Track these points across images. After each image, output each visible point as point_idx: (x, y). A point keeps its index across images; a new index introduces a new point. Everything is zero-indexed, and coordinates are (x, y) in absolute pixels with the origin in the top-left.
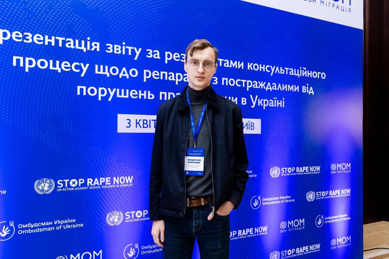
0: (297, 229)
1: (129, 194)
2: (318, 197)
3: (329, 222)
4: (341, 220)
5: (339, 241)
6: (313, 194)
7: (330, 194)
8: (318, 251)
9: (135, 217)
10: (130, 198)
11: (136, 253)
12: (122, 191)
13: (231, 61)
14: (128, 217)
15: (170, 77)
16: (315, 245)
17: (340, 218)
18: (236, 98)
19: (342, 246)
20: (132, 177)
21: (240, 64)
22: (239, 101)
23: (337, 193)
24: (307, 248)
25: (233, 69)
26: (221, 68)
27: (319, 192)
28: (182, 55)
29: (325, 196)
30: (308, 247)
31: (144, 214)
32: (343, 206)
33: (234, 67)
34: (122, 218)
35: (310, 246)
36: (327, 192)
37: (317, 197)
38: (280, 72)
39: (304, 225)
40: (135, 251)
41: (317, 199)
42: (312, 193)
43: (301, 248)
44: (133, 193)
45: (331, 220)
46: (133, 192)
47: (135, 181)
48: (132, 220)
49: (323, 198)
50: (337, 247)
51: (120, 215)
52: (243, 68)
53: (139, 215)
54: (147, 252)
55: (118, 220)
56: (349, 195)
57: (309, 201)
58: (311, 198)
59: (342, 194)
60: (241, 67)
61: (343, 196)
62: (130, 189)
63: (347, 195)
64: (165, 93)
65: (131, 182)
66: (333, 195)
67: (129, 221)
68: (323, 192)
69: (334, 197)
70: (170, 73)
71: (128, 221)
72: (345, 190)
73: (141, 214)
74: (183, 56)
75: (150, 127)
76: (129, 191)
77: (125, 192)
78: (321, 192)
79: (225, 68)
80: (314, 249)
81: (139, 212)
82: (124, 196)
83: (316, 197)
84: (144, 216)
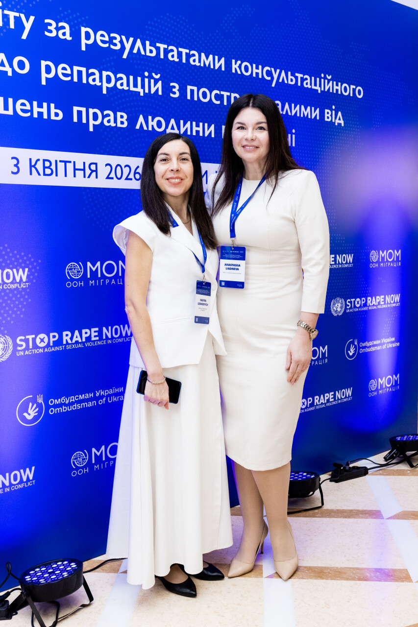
0: (316, 363)
1: (22, 303)
2: (350, 309)
3: (367, 350)
4: (384, 347)
5: (382, 383)
6: (342, 304)
7: (369, 302)
8: (349, 401)
9: (35, 346)
10: (23, 310)
11: (40, 412)
12: (8, 296)
13: (203, 55)
14: (21, 346)
15: (91, 79)
16: (344, 390)
17: (384, 344)
18: (213, 126)
19: (386, 390)
20: (27, 270)
21: (219, 60)
22: (218, 131)
23: (379, 301)
24: (332, 395)
25: (206, 69)
26: (185, 66)
27: (352, 300)
28: (112, 35)
29: (360, 306)
30: (333, 393)
31: (52, 340)
32: (389, 324)
33: (207, 66)
34: (11, 347)
35: (337, 392)
36: (364, 299)
37: (348, 307)
38: (288, 82)
39: (326, 356)
40: (37, 409)
41: (348, 311)
42: (340, 301)
43: (322, 396)
44: (30, 300)
45: (370, 347)
46: (28, 298)
47: (31, 277)
48: (30, 352)
49: (357, 310)
50: (378, 393)
51: (6, 342)
52: (223, 69)
53: (42, 343)
54: (60, 410)
55: (3, 352)
56: (398, 305)
57: (335, 315)
58: (339, 309)
59: (387, 303)
60: (220, 66)
61: (389, 305)
62: (23, 293)
63: (394, 305)
64: (84, 110)
65: (24, 279)
66: (372, 305)
67: (24, 353)
68: (358, 299)
69: (375, 307)
70: (91, 71)
71: (22, 353)
72: (392, 295)
73: (46, 340)
74: (115, 38)
75: (57, 175)
76: (23, 296)
77: (14, 299)
78: (354, 300)
79: (193, 68)
80: (343, 397)
81: (42, 336)
82: (12, 305)
83: (346, 309)
84: (51, 345)
